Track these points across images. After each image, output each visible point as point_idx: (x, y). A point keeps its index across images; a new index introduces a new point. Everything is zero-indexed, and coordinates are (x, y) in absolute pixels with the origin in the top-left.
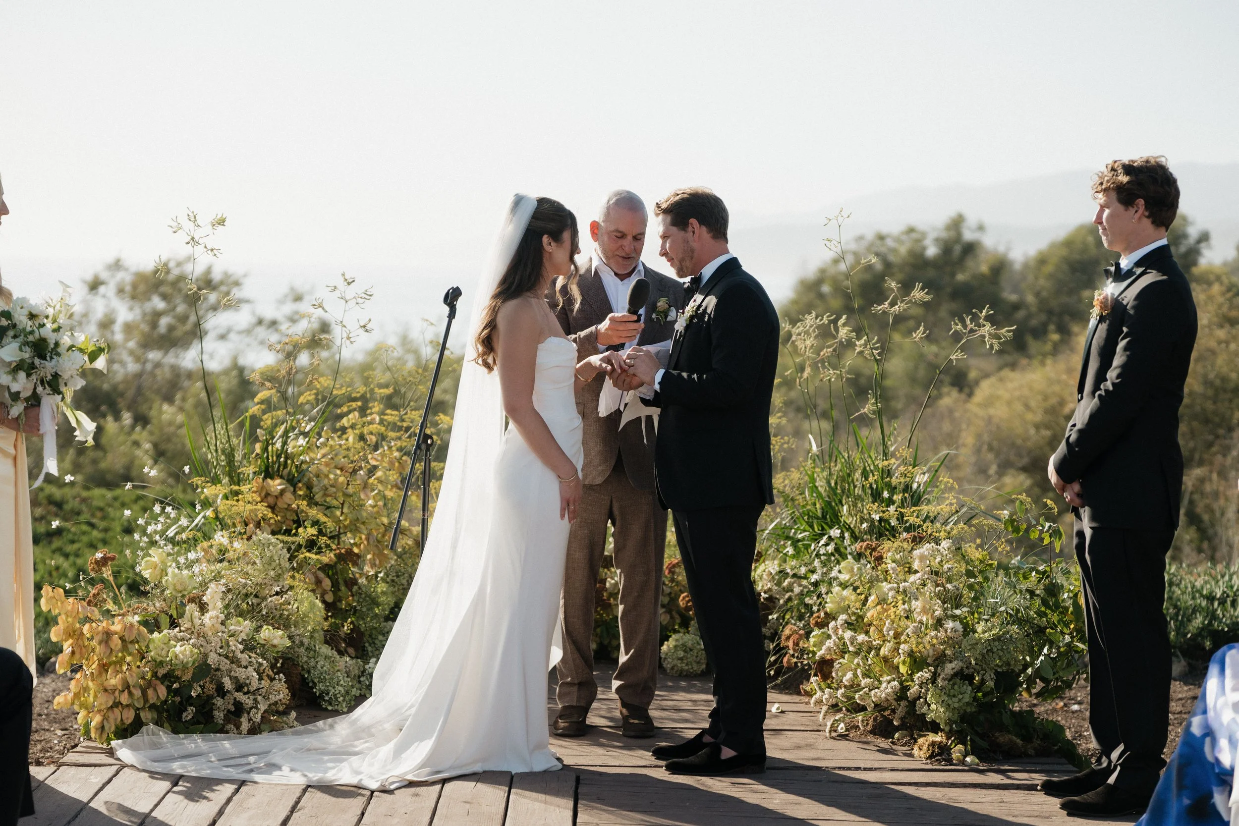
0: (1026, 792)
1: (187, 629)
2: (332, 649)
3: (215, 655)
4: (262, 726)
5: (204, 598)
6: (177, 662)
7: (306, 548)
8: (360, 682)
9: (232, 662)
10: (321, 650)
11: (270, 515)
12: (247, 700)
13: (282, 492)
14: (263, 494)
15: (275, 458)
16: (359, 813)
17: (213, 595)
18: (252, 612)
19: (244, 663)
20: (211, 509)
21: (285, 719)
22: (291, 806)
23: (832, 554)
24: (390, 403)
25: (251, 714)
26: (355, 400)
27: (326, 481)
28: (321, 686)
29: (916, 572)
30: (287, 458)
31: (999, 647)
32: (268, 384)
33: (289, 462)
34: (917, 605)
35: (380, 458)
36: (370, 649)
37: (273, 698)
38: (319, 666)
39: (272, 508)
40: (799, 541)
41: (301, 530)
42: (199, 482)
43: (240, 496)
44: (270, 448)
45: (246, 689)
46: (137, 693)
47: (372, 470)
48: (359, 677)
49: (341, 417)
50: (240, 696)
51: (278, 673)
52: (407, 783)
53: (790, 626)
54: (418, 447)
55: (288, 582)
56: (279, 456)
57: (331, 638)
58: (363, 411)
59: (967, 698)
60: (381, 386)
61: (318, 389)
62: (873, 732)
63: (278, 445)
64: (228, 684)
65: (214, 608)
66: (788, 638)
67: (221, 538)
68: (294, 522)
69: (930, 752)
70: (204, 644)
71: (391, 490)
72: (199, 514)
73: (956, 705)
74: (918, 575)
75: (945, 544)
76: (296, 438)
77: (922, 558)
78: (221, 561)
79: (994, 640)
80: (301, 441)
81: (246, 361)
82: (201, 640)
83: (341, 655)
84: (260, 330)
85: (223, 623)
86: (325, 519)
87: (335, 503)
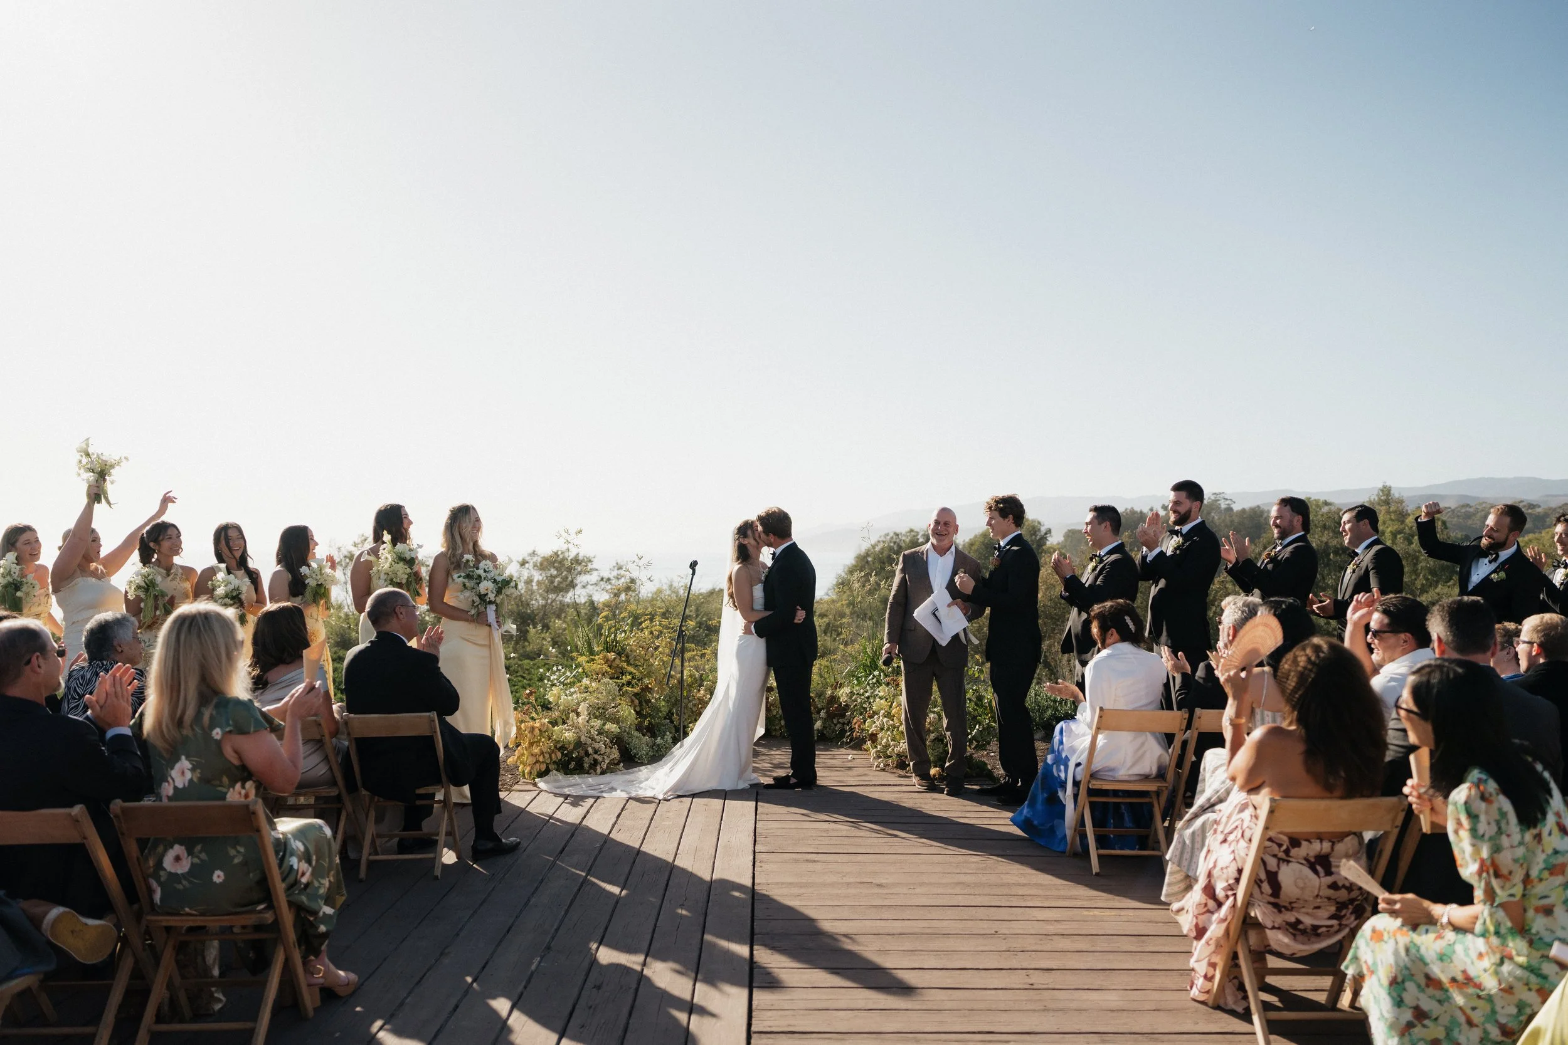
1: (571, 725)
2: (640, 733)
3: (584, 737)
5: (579, 710)
6: (566, 741)
7: (626, 685)
9: (592, 740)
10: (635, 734)
11: (609, 670)
12: (600, 758)
13: (615, 659)
14: (606, 660)
15: (611, 643)
16: (654, 810)
17: (583, 708)
18: (601, 716)
19: (598, 741)
20: (581, 668)
22: (622, 805)
23: (875, 683)
24: (665, 616)
26: (647, 615)
27: (635, 654)
28: (635, 751)
30: (616, 643)
32: (606, 609)
33: (618, 645)
35: (660, 642)
37: (612, 757)
38: (633, 742)
39: (610, 666)
41: (624, 677)
42: (575, 655)
43: (595, 661)
44: (608, 639)
45: (599, 753)
46: (547, 756)
47: (656, 648)
49: (641, 623)
50: (596, 756)
51: (614, 745)
53: (856, 718)
54: (679, 637)
55: (619, 701)
56: (613, 642)
57: (639, 728)
58: (651, 620)
60: (659, 608)
61: (630, 611)
63: (613, 636)
64: (590, 751)
65: (583, 715)
66: (856, 724)
67: (586, 681)
68: (621, 673)
70: (579, 732)
72: (575, 670)
76: (621, 634)
78: (586, 692)
80: (623, 635)
81: (595, 598)
82: (578, 730)
83: (644, 735)
84: (602, 583)
85: (587, 722)
86: (635, 671)
87: (640, 664)
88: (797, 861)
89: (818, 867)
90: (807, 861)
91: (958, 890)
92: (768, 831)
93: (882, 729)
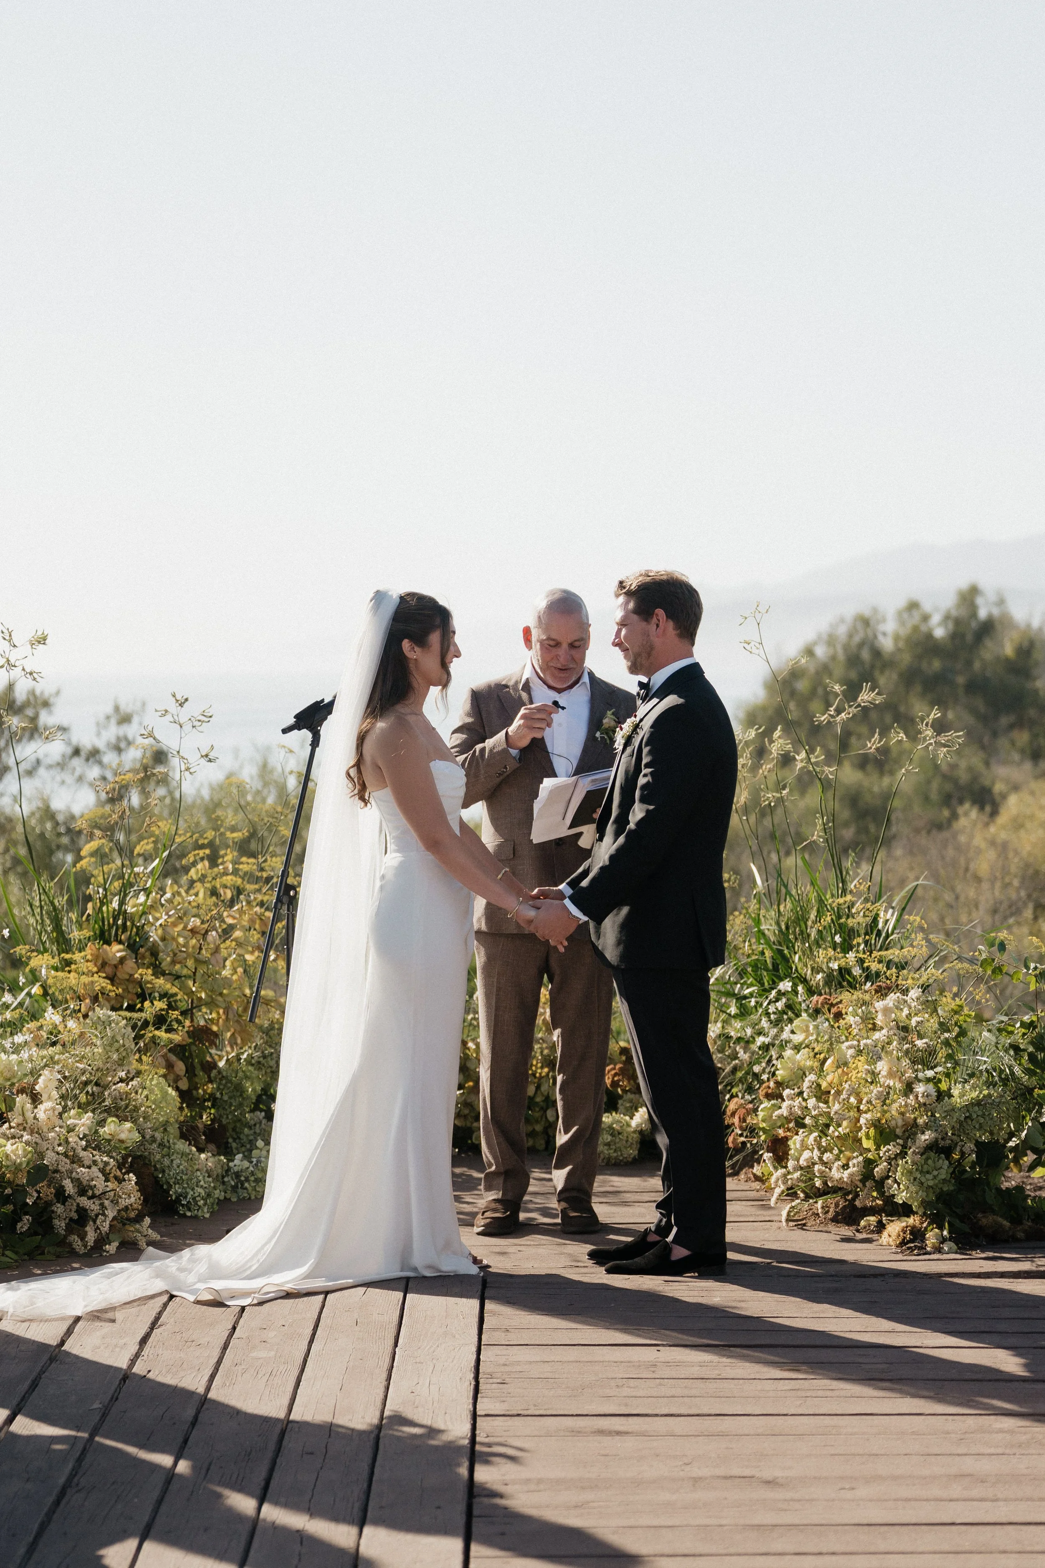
0: (1012, 1280)
1: (18, 1125)
2: (190, 1144)
3: (53, 1154)
4: (111, 1236)
5: (37, 1087)
6: (9, 1163)
7: (154, 1025)
8: (224, 1183)
9: (73, 1162)
10: (177, 1146)
11: (110, 987)
12: (92, 1206)
13: (122, 960)
14: (100, 962)
15: (111, 920)
16: (230, 1327)
17: (46, 1082)
18: (93, 1103)
19: (87, 1163)
20: (38, 984)
21: (138, 1226)
22: (150, 1322)
23: (784, 1012)
24: (244, 849)
25: (98, 1222)
26: (202, 847)
27: (174, 946)
28: (178, 1188)
29: (882, 1028)
30: (125, 919)
31: (980, 1113)
32: (98, 833)
33: (128, 923)
34: (882, 1067)
35: (237, 916)
36: (234, 1145)
37: (123, 1203)
38: (175, 1165)
39: (112, 979)
40: (745, 997)
41: (147, 1004)
42: (24, 952)
43: (73, 966)
44: (104, 908)
45: (90, 1193)
47: (227, 932)
48: (223, 1177)
49: (186, 870)
50: (84, 1201)
51: (128, 1173)
52: (283, 1294)
53: (735, 1100)
54: (279, 900)
55: (135, 1065)
56: (115, 919)
57: (187, 1132)
58: (213, 860)
59: (943, 1174)
60: (233, 829)
61: (157, 837)
62: (835, 1220)
63: (115, 904)
64: (69, 1187)
65: (49, 1098)
66: (733, 1114)
67: (52, 1016)
68: (138, 996)
69: (901, 1239)
70: (39, 1141)
71: (252, 953)
72: (22, 990)
73: (931, 1183)
74: (884, 1032)
75: (914, 993)
76: (136, 895)
77: (886, 1011)
78: (54, 1044)
79: (972, 1104)
80: (142, 898)
81: (58, 804)
82: (36, 1138)
83: (201, 1150)
84: (76, 762)
85: (60, 1114)
86: (175, 990)
87: (185, 972)
88: (576, 1433)
89: (629, 1443)
90: (601, 1432)
91: (956, 1490)
92: (507, 1369)
93: (800, 1124)
